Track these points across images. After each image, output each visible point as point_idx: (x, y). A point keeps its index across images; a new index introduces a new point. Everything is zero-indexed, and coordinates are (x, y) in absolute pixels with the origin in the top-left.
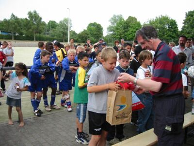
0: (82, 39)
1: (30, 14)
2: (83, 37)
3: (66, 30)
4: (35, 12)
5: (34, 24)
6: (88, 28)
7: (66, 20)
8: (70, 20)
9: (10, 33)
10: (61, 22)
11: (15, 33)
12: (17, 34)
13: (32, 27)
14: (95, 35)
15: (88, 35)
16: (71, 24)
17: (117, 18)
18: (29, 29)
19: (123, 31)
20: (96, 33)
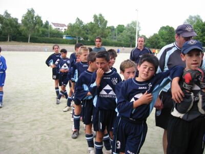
0: (151, 44)
1: (95, 17)
2: (153, 42)
3: (133, 35)
4: (101, 15)
5: (99, 28)
6: (160, 32)
7: (134, 23)
8: (139, 23)
9: (75, 37)
10: (128, 25)
11: (79, 38)
12: (82, 39)
13: (97, 31)
14: (167, 39)
15: (158, 39)
16: (140, 28)
17: (193, 19)
18: (93, 33)
19: (202, 34)
20: (168, 37)
